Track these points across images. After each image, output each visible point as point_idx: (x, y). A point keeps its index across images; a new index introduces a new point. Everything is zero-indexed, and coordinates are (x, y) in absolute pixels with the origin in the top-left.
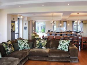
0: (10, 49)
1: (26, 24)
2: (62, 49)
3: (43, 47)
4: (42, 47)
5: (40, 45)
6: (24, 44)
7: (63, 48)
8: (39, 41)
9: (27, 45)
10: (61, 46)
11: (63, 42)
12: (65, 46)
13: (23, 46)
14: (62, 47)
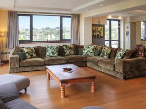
0: (68, 52)
1: (128, 27)
6: (88, 49)
9: (91, 51)
13: (86, 51)
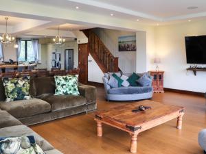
2: (69, 92)
3: (25, 97)
4: (24, 95)
5: (18, 93)
7: (70, 90)
8: (11, 83)
10: (64, 87)
11: (66, 79)
12: (73, 86)
14: (67, 89)
